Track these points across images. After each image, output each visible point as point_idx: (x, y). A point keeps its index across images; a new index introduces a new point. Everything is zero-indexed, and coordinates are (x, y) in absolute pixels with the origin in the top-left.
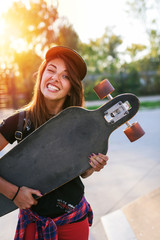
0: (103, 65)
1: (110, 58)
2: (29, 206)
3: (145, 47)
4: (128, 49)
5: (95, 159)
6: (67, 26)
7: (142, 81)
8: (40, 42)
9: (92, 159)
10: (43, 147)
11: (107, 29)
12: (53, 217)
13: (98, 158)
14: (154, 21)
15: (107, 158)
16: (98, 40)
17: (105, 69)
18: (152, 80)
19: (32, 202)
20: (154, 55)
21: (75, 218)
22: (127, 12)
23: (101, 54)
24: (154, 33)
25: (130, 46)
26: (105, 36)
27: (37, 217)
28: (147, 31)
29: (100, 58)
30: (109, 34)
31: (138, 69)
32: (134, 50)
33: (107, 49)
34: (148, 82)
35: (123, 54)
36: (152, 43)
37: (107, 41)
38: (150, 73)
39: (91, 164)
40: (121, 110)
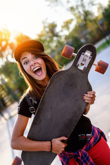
0: (53, 45)
1: (55, 38)
2: (63, 150)
3: (72, 20)
4: (63, 27)
5: (87, 97)
6: (19, 35)
7: (83, 41)
8: (9, 53)
9: (85, 98)
10: (51, 108)
11: (43, 23)
12: (82, 148)
13: (89, 96)
14: (68, 2)
15: (94, 92)
16: (42, 32)
17: (56, 46)
18: (88, 36)
19: (63, 146)
20: (80, 21)
21: (95, 141)
22: (49, 5)
23: (48, 39)
24: (72, 9)
25: (63, 25)
26: (45, 27)
27: (72, 153)
28: (68, 10)
29: (49, 42)
30: (47, 25)
31: (76, 35)
32: (67, 25)
33: (50, 34)
34: (86, 39)
35: (62, 31)
36: (74, 15)
37: (47, 29)
38: (84, 33)
39: (86, 101)
40: (86, 58)
